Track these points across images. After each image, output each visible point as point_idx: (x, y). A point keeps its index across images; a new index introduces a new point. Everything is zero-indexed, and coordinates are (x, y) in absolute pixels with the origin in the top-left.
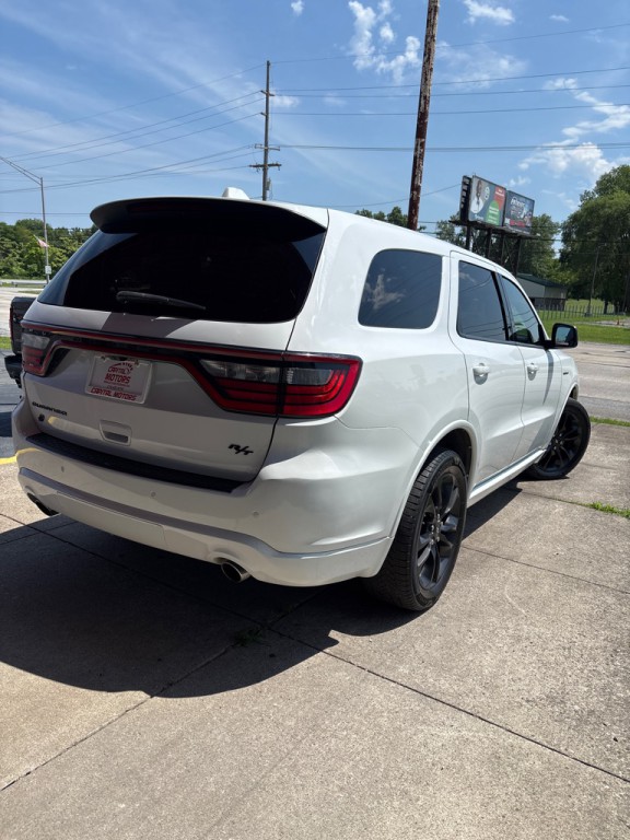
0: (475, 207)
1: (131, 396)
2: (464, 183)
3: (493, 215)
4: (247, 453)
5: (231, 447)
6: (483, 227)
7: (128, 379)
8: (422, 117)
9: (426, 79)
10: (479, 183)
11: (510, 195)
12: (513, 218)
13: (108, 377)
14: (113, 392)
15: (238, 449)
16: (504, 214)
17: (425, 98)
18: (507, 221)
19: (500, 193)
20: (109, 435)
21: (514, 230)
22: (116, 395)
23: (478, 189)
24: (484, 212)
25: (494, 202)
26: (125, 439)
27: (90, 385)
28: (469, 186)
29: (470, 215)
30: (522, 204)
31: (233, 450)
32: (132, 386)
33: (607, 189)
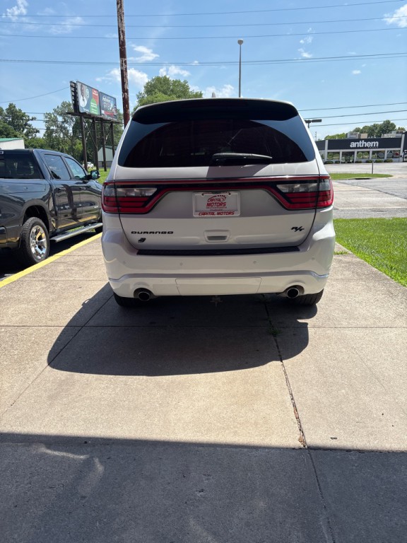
0: (82, 103)
1: (231, 213)
2: (71, 86)
3: (94, 108)
4: (301, 230)
5: (293, 228)
6: (89, 116)
7: (225, 204)
8: (122, 45)
9: (121, 20)
10: (81, 86)
11: (101, 94)
12: (106, 110)
13: (208, 205)
14: (216, 213)
15: (296, 229)
16: (101, 108)
17: (123, 32)
18: (103, 112)
19: (95, 93)
20: (210, 238)
21: (109, 118)
22: (218, 214)
23: (82, 90)
24: (88, 106)
25: (93, 100)
26: (223, 238)
27: (196, 211)
28: (76, 89)
29: (80, 108)
30: (109, 101)
31: (294, 230)
32: (229, 207)
33: (151, 91)
